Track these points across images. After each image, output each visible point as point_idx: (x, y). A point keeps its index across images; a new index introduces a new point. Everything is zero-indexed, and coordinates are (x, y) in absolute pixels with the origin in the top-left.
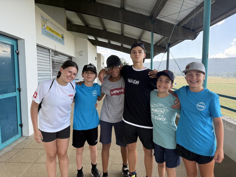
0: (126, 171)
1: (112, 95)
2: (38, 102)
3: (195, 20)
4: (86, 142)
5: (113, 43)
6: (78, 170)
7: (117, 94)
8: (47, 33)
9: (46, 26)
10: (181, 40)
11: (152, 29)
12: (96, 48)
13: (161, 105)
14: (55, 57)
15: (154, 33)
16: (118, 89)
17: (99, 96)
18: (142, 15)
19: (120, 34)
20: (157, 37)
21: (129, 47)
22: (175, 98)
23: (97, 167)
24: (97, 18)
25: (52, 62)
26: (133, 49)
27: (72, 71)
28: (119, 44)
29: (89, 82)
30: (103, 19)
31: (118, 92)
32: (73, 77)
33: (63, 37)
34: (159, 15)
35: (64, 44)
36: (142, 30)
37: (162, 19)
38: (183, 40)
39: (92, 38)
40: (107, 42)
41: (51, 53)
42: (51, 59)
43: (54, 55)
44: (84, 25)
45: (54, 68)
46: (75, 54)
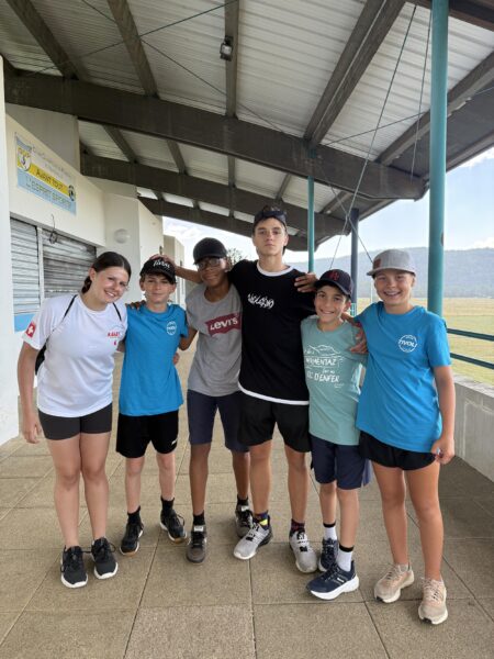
0: (244, 513)
1: (212, 333)
2: (38, 347)
3: (419, 149)
4: (150, 447)
5: (206, 207)
6: (129, 514)
7: (223, 330)
8: (30, 183)
9: (27, 165)
10: (387, 201)
11: (311, 171)
12: (161, 220)
13: (327, 348)
14: (53, 245)
15: (315, 183)
16: (223, 319)
17: (182, 336)
18: (282, 134)
19: (227, 184)
20: (324, 193)
21: (250, 219)
22: (356, 329)
23: (174, 507)
24: (163, 140)
25: (44, 259)
26: (260, 225)
27: (115, 276)
28: (224, 212)
29: (158, 303)
30: (181, 145)
31: (225, 325)
32: (118, 292)
33: (72, 194)
34: (327, 136)
35: (74, 212)
36: (285, 174)
37: (336, 146)
38: (393, 200)
39: (150, 195)
40: (192, 206)
41: (41, 234)
42: (40, 253)
43: (50, 240)
44: (126, 160)
45: (48, 275)
46: (105, 239)
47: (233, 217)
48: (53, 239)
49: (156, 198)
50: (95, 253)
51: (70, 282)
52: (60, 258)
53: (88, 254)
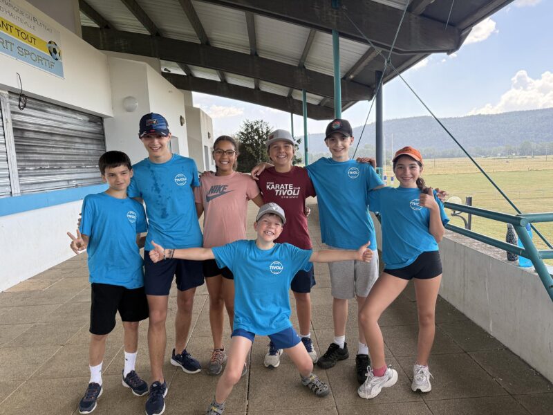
5: (233, 81)
10: (419, 55)
11: (335, 23)
15: (340, 39)
28: (250, 84)
33: (53, 52)
38: (425, 53)
39: (178, 71)
40: (219, 80)
41: (8, 99)
42: (7, 122)
43: (19, 106)
44: (147, 33)
45: (24, 149)
46: (113, 108)
47: (259, 89)
48: (21, 104)
49: (185, 74)
50: (102, 125)
51: (63, 158)
52: (45, 129)
53: (92, 124)
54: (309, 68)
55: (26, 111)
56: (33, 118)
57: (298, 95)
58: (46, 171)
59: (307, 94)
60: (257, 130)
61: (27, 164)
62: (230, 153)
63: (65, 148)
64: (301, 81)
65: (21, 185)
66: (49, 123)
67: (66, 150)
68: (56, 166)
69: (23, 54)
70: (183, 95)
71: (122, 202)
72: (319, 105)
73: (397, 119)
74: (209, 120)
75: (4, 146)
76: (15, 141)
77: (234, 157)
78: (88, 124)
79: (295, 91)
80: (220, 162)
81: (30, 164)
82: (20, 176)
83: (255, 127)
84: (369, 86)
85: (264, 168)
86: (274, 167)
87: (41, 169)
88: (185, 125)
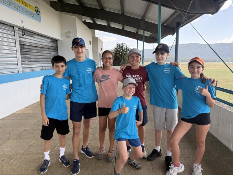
5: (113, 25)
10: (198, 15)
14: (24, 37)
19: (120, 13)
25: (20, 45)
28: (120, 27)
33: (37, 11)
38: (201, 14)
39: (89, 21)
40: (107, 25)
41: (18, 31)
42: (17, 41)
43: (22, 34)
44: (77, 4)
45: (24, 53)
46: (61, 36)
47: (124, 29)
48: (23, 34)
49: (93, 22)
50: (57, 43)
51: (40, 57)
52: (33, 45)
53: (53, 43)
54: (146, 20)
55: (25, 36)
56: (28, 40)
57: (141, 32)
58: (33, 62)
59: (145, 32)
60: (122, 47)
61: (25, 59)
62: (110, 59)
63: (41, 53)
64: (142, 26)
65: (22, 68)
66: (34, 42)
67: (42, 54)
68: (37, 60)
69: (24, 12)
70: (91, 31)
71: (61, 80)
72: (150, 37)
73: (183, 44)
74: (102, 42)
75: (16, 51)
76: (20, 49)
77: (112, 61)
78: (51, 43)
79: (140, 30)
80: (105, 63)
81: (26, 59)
82: (22, 64)
83: (121, 46)
84: (173, 29)
85: (126, 66)
86: (130, 66)
87: (31, 61)
88: (91, 44)
